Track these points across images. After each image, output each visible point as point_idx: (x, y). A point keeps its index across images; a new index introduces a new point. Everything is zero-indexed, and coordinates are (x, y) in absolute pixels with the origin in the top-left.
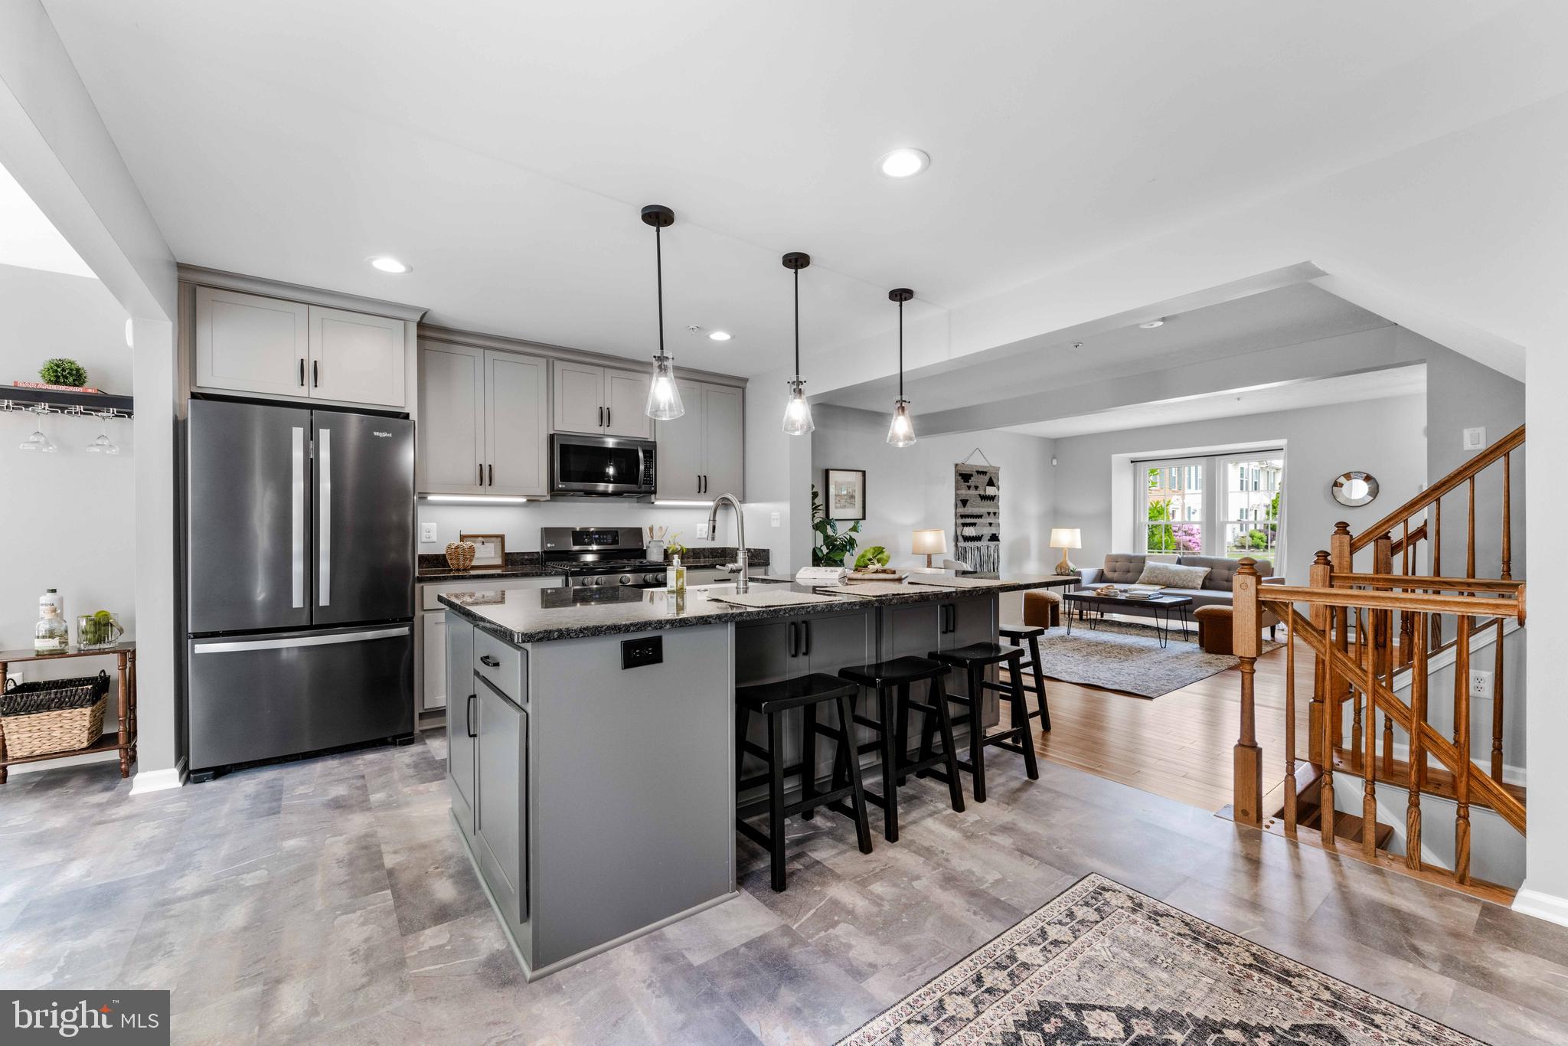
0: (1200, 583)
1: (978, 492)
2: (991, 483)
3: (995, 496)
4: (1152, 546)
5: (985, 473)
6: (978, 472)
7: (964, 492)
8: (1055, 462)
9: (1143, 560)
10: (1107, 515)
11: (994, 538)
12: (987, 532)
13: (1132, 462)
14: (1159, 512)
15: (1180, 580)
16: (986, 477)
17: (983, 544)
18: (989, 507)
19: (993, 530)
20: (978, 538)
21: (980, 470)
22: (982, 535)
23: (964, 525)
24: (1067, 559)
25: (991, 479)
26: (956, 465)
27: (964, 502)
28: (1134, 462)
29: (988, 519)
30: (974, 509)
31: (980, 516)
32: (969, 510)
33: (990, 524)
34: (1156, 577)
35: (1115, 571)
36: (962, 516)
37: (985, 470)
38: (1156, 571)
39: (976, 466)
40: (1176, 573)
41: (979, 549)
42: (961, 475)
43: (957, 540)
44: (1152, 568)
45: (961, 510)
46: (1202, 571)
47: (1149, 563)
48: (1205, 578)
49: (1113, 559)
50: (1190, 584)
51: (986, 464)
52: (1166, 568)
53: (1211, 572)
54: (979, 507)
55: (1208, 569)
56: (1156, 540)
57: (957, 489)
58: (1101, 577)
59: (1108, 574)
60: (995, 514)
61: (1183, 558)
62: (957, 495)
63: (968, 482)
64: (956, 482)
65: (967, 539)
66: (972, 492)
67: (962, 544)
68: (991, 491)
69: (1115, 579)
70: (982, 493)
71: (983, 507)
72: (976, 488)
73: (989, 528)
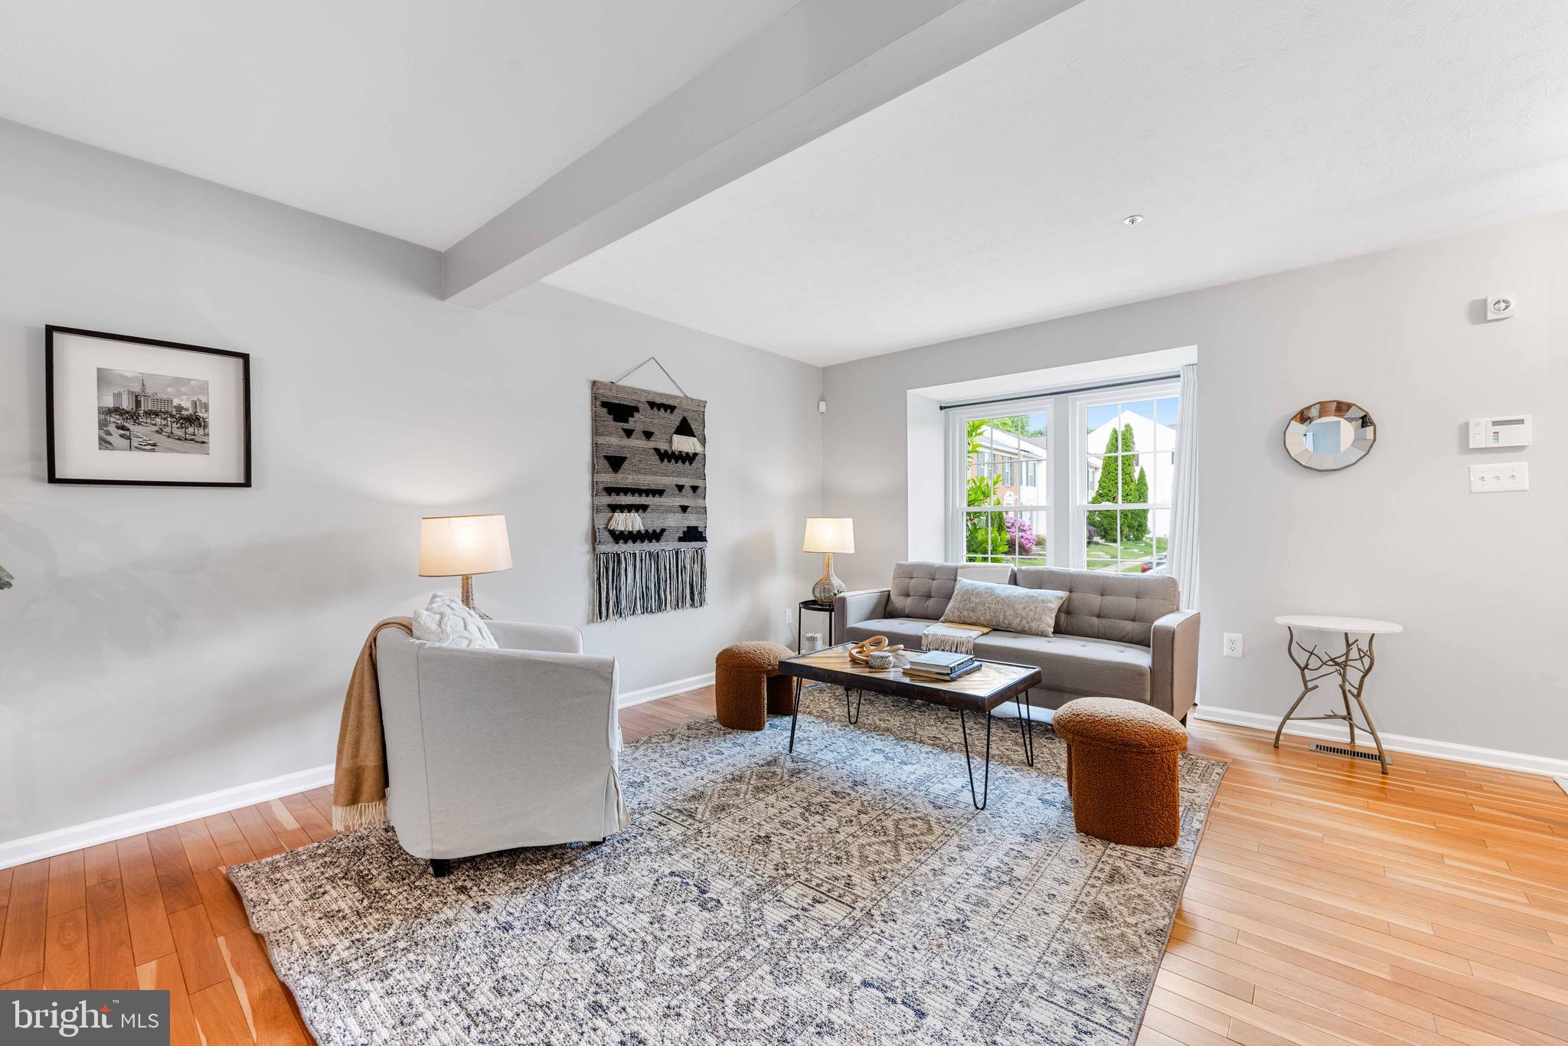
0: (1051, 621)
1: (651, 444)
2: (684, 429)
3: (695, 455)
4: (975, 547)
5: (672, 408)
6: (652, 405)
7: (615, 442)
8: (823, 406)
9: (953, 574)
10: (900, 494)
11: (694, 534)
12: (676, 522)
13: (942, 408)
14: (983, 493)
15: (1016, 615)
16: (672, 417)
17: (667, 546)
18: (680, 474)
19: (691, 520)
20: (655, 536)
21: (658, 401)
22: (663, 530)
23: (614, 508)
24: (832, 572)
25: (684, 421)
26: (594, 383)
27: (616, 463)
28: (945, 408)
29: (677, 499)
30: (641, 477)
31: (660, 493)
32: (626, 478)
33: (684, 509)
34: (973, 610)
35: (908, 595)
36: (610, 491)
37: (670, 402)
38: (973, 598)
39: (649, 392)
40: (1008, 602)
41: (655, 557)
42: (604, 404)
43: (594, 540)
44: (967, 591)
45: (609, 478)
46: (1053, 597)
47: (964, 582)
48: (1059, 610)
49: (907, 572)
50: (1034, 625)
51: (678, 393)
52: (991, 592)
53: (1069, 600)
54: (654, 473)
55: (1063, 594)
56: (980, 538)
57: (596, 432)
58: (885, 609)
59: (898, 601)
60: (695, 488)
61: (1019, 570)
62: (595, 447)
63: (627, 421)
64: (595, 418)
65: (619, 537)
66: (637, 442)
67: (611, 547)
68: (683, 444)
69: (907, 611)
70: (663, 446)
71: (664, 475)
72: (648, 435)
73: (680, 516)
